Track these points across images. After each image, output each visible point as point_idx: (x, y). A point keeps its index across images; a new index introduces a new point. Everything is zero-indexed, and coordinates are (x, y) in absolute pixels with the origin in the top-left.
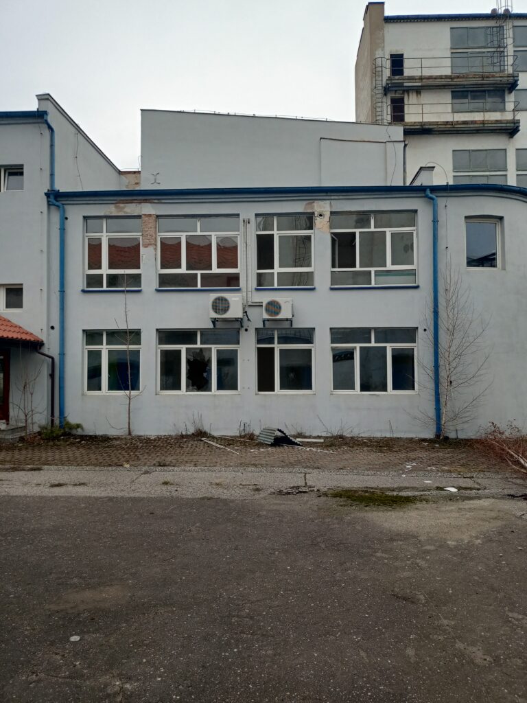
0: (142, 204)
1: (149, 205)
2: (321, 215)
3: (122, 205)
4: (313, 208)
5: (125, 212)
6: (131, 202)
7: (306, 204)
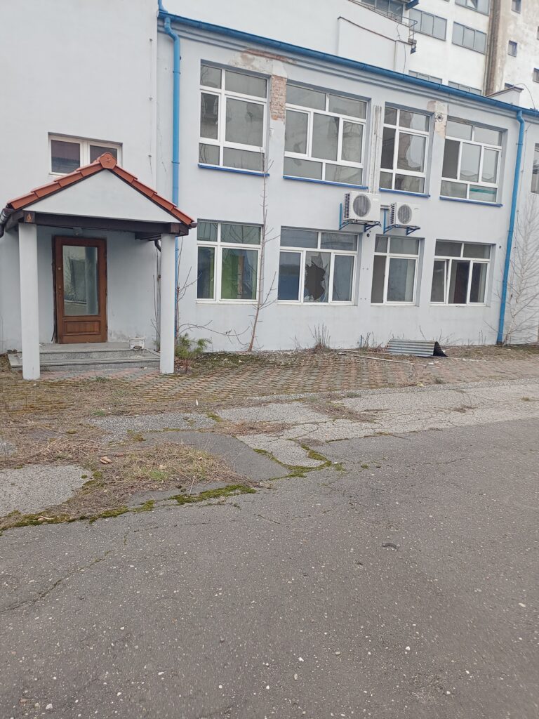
0: (274, 61)
1: (280, 63)
2: (439, 118)
3: (250, 56)
4: (434, 107)
5: (252, 66)
6: (262, 54)
7: (429, 103)
